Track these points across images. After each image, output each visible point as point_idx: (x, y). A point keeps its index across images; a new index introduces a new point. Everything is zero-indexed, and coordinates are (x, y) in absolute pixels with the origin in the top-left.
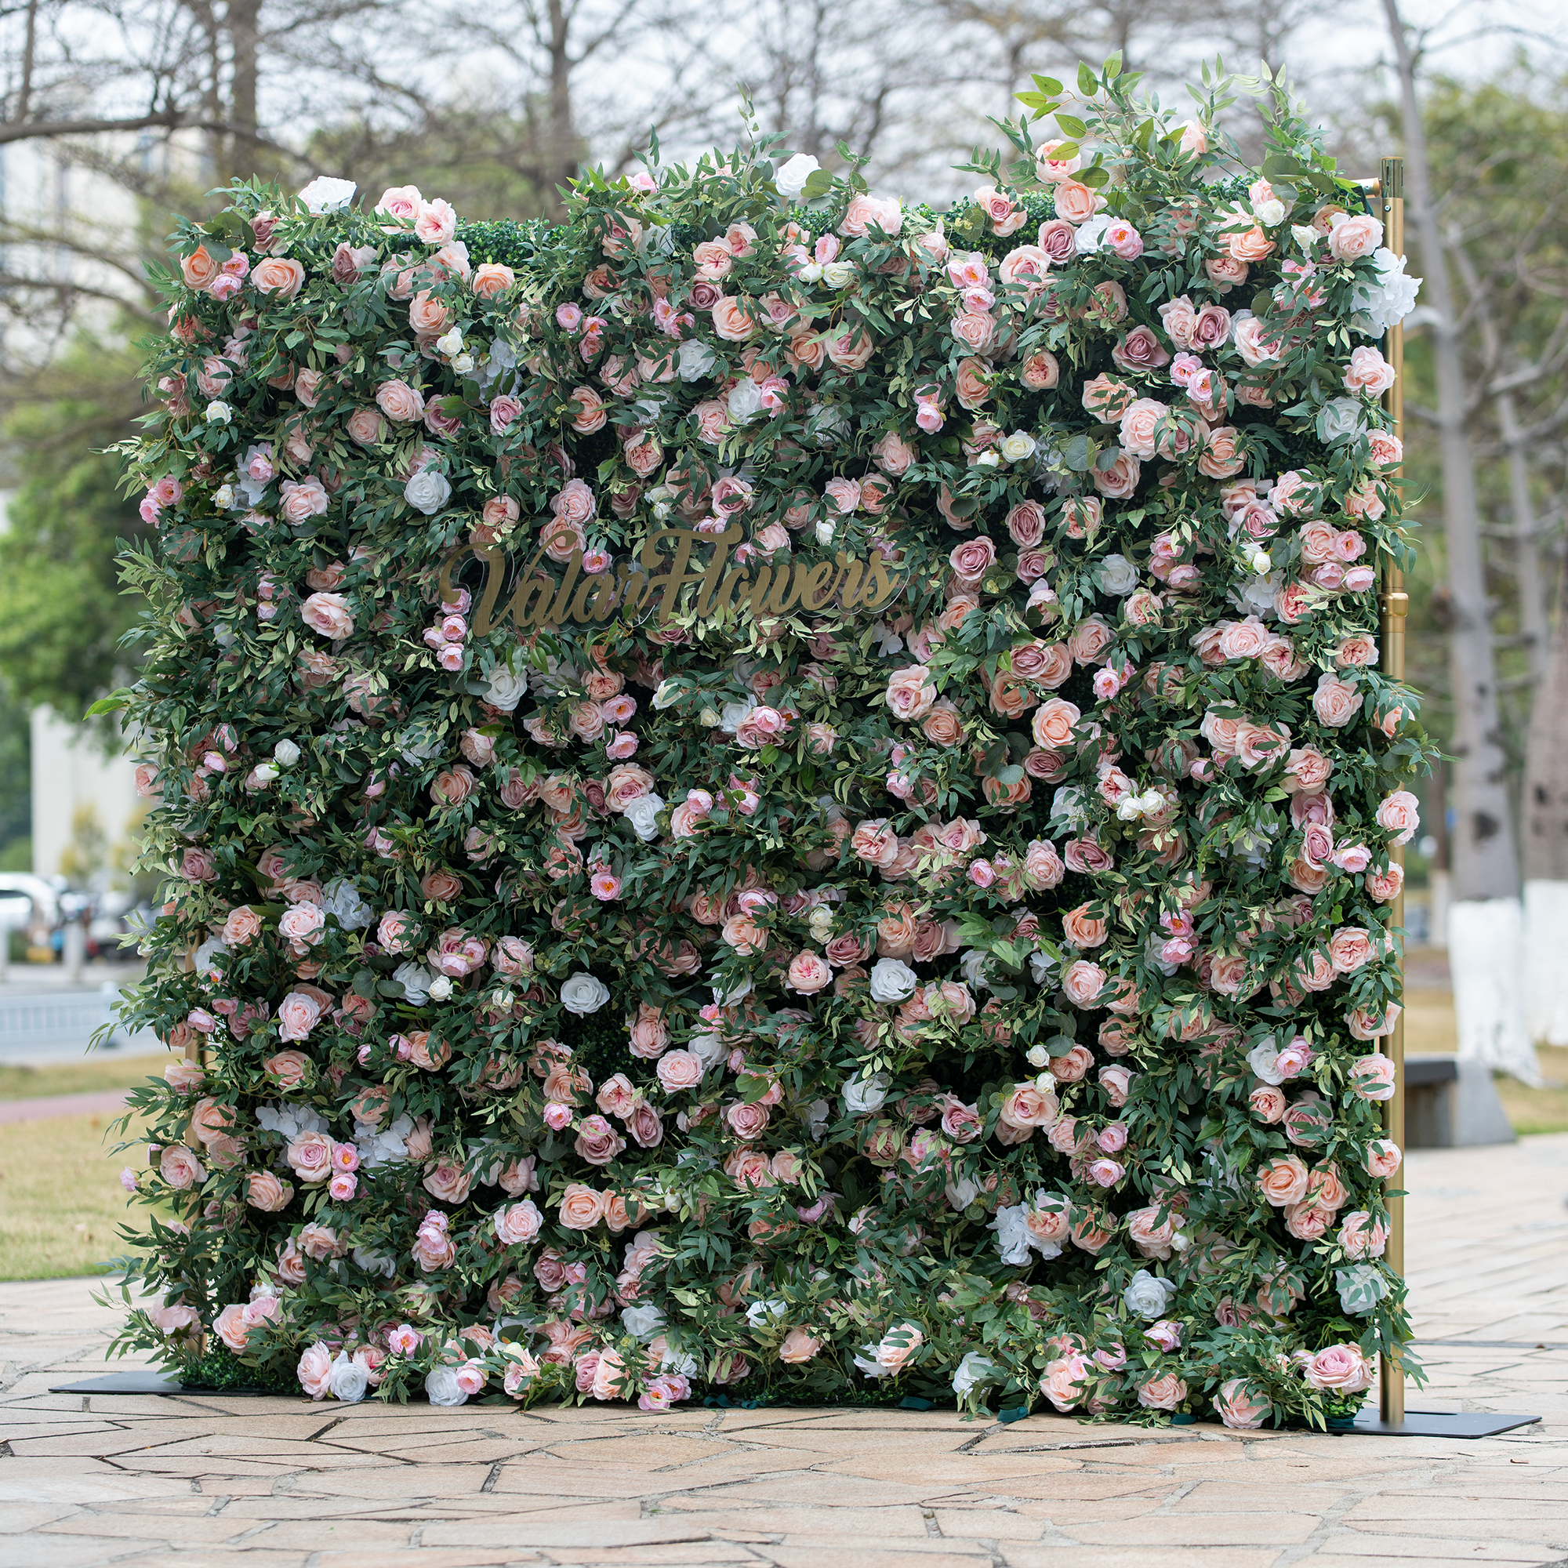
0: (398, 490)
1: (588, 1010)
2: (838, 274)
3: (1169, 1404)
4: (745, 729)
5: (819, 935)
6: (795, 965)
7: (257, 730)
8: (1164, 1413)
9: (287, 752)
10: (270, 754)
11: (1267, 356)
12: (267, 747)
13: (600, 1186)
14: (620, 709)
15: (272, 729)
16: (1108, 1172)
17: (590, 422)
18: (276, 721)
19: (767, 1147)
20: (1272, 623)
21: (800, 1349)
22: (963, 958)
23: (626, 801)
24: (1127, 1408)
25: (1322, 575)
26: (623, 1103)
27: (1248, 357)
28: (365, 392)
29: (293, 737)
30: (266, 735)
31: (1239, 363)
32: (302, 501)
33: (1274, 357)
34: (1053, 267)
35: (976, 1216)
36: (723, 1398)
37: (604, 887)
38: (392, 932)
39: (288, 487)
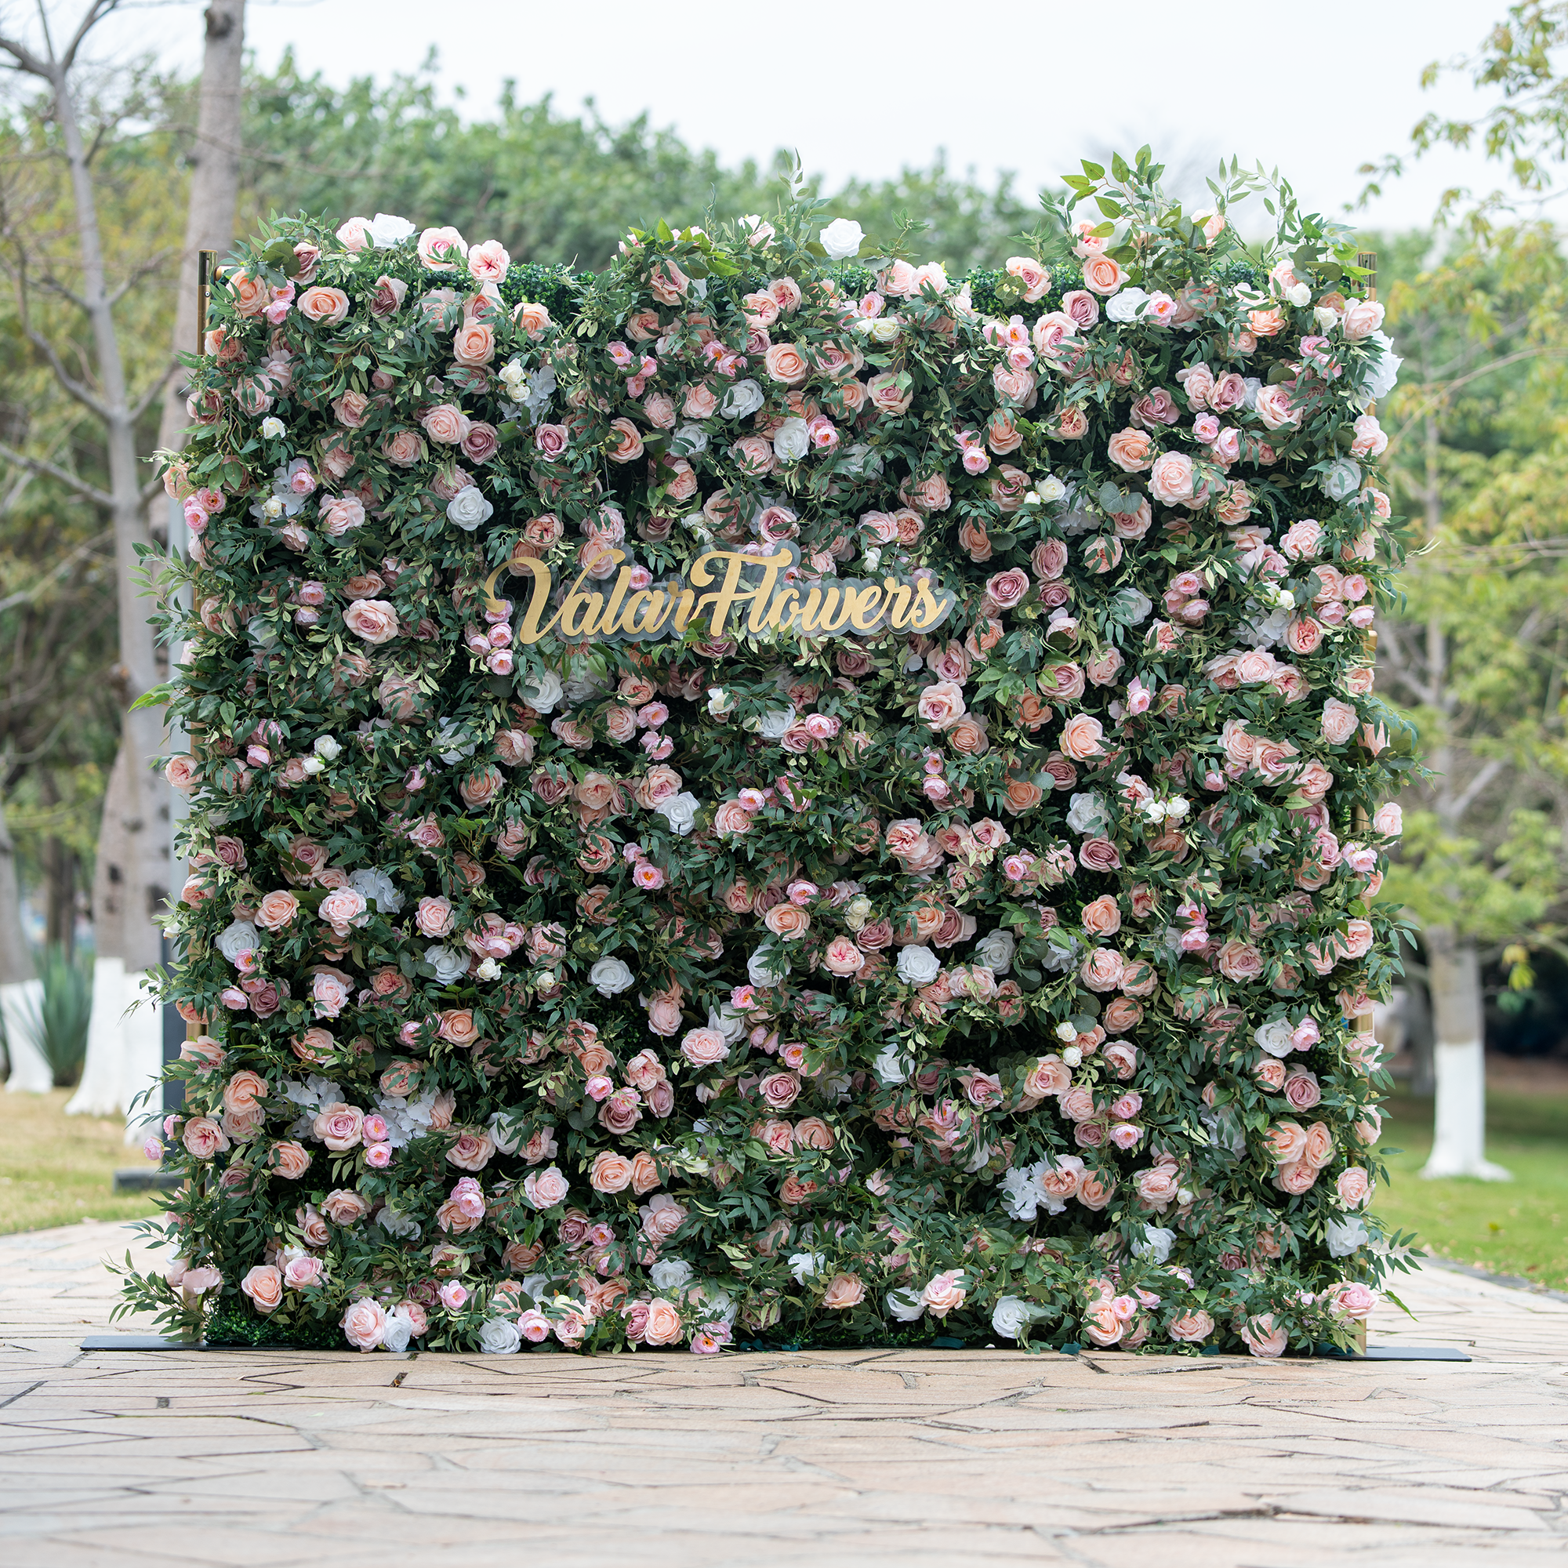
0: (442, 506)
1: (617, 990)
2: (886, 328)
3: (1198, 1337)
4: (791, 735)
5: (856, 923)
6: (832, 949)
7: (299, 726)
8: (1196, 1344)
9: (328, 746)
10: (309, 749)
11: (1287, 420)
12: (307, 742)
13: (630, 1153)
14: (655, 715)
15: (311, 725)
16: (1128, 1135)
17: (630, 452)
18: (315, 718)
19: (793, 1117)
20: (1280, 654)
21: (848, 1294)
22: (979, 945)
23: (659, 799)
24: (1161, 1341)
25: (1326, 612)
26: (647, 1076)
27: (1267, 418)
28: (412, 415)
29: (333, 732)
30: (306, 731)
31: (1259, 424)
32: (342, 514)
33: (1292, 420)
34: (1080, 333)
35: (988, 1177)
36: (759, 1342)
37: (648, 878)
38: (433, 916)
39: (328, 501)
